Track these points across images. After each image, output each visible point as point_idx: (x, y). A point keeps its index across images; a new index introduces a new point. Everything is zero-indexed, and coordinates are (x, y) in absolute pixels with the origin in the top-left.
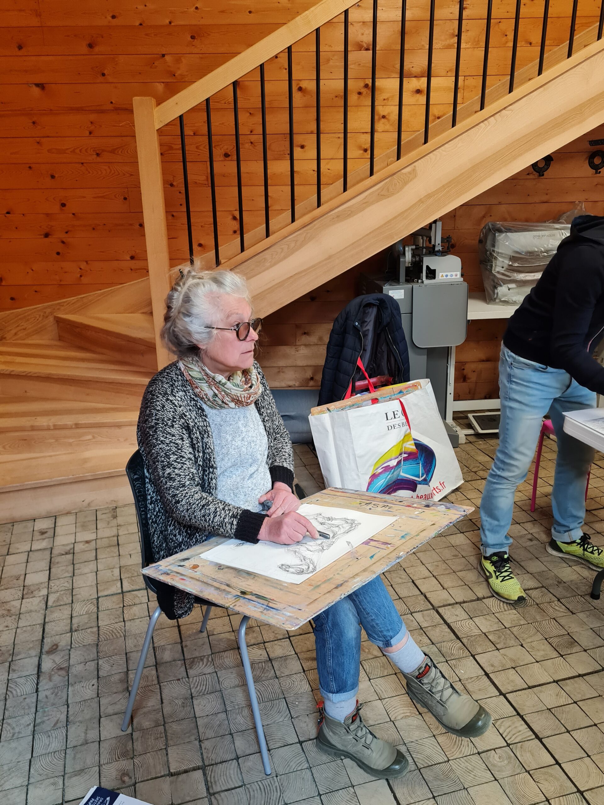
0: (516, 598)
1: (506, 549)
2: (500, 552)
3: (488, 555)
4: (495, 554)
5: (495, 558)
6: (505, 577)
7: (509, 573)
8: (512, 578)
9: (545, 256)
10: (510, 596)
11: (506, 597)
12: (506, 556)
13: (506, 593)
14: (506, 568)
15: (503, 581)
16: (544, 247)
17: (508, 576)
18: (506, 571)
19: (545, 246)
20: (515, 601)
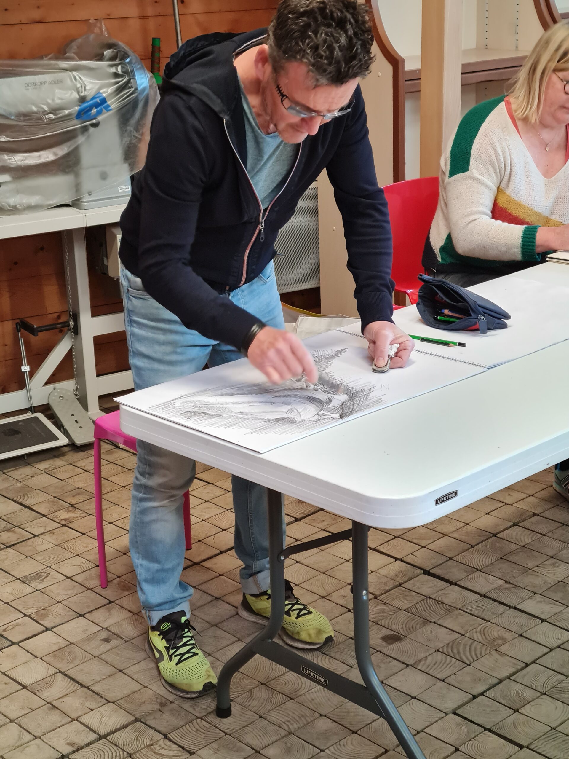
0: (201, 688)
1: (185, 607)
2: (174, 613)
3: (154, 623)
4: (164, 619)
5: (166, 625)
6: (183, 654)
7: (190, 647)
8: (195, 654)
9: (51, 120)
10: (190, 685)
11: (185, 688)
12: (183, 619)
13: (185, 681)
14: (185, 640)
15: (179, 662)
16: (48, 104)
17: (188, 652)
18: (185, 645)
19: (50, 101)
20: (200, 692)
